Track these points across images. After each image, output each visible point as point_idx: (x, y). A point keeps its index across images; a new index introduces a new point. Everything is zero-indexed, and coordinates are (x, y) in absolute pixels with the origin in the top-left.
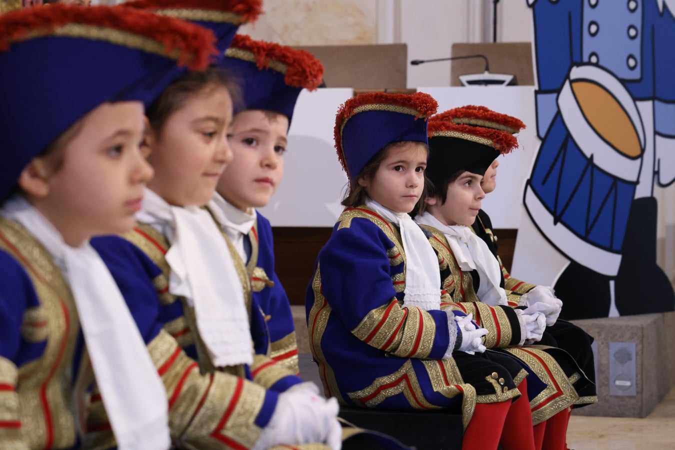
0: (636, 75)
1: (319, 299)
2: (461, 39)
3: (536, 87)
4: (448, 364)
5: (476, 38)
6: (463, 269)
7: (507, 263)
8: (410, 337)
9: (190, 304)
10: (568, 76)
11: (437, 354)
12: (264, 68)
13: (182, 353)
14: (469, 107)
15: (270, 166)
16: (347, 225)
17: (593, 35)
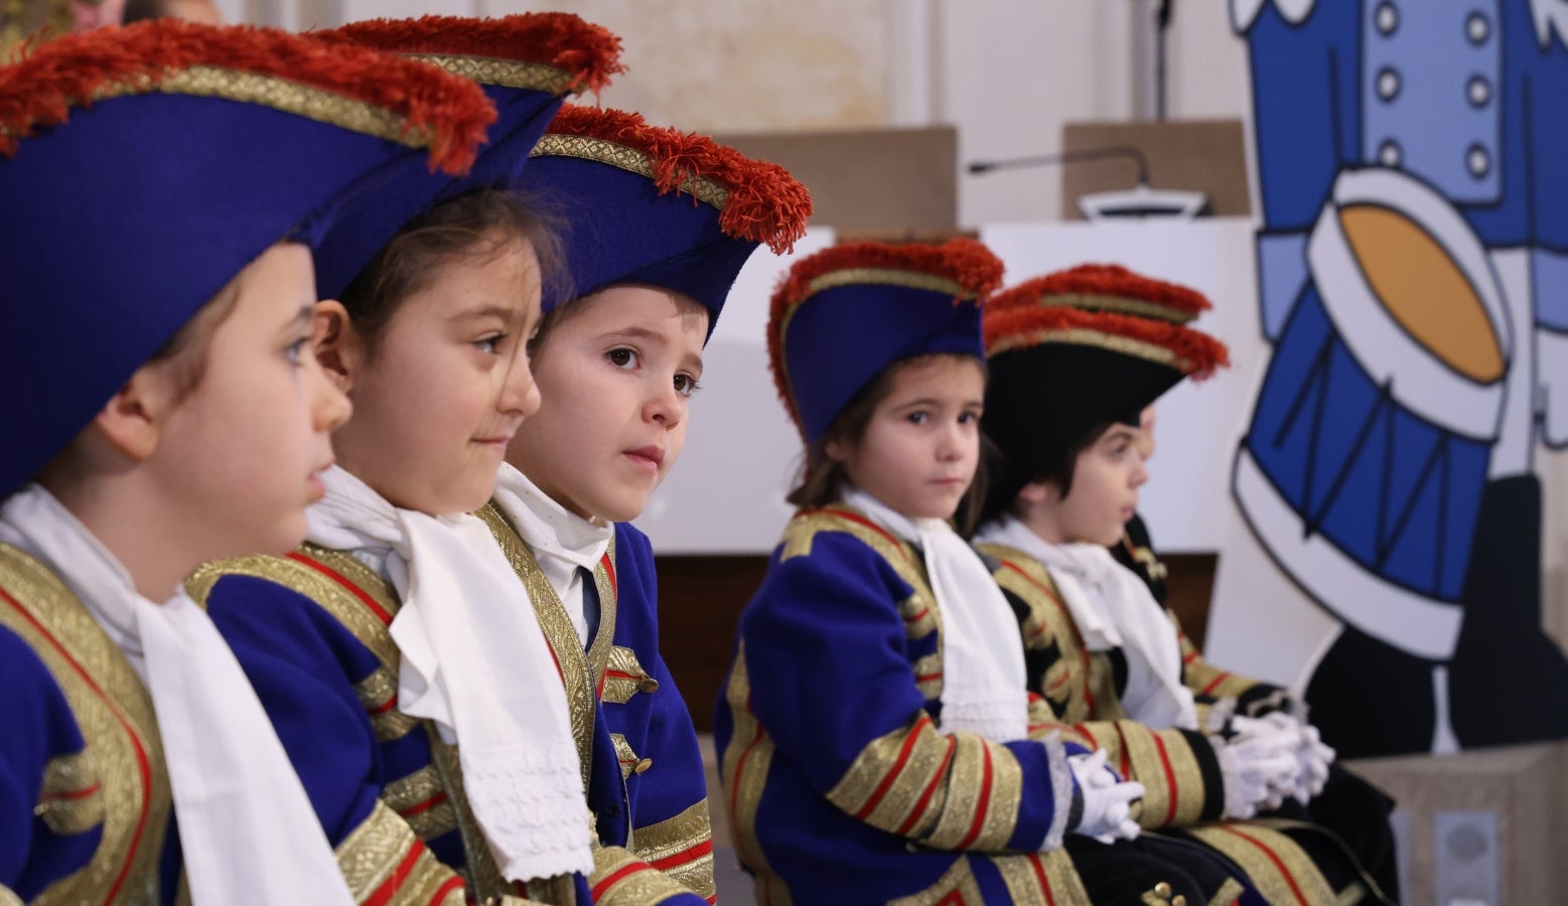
0: (1489, 190)
1: (744, 726)
2: (1083, 112)
3: (1255, 221)
4: (1054, 867)
5: (1119, 109)
6: (1092, 644)
7: (1194, 629)
8: (964, 801)
9: (448, 739)
10: (1328, 196)
11: (1027, 838)
12: (674, 190)
13: (428, 853)
14: (1086, 269)
15: (664, 420)
16: (804, 548)
17: (1388, 99)
